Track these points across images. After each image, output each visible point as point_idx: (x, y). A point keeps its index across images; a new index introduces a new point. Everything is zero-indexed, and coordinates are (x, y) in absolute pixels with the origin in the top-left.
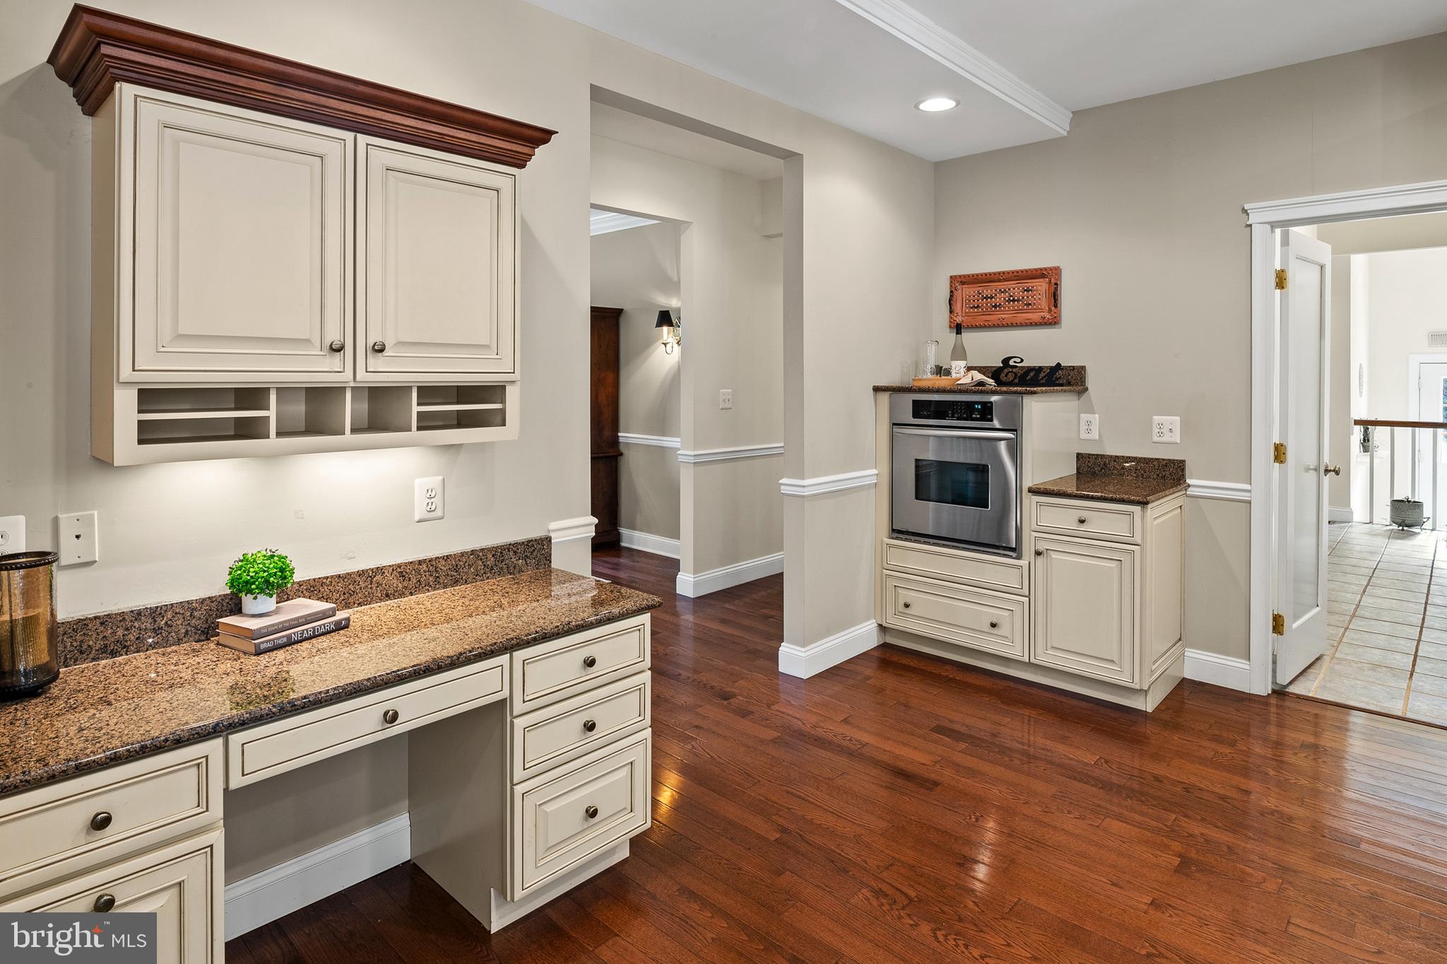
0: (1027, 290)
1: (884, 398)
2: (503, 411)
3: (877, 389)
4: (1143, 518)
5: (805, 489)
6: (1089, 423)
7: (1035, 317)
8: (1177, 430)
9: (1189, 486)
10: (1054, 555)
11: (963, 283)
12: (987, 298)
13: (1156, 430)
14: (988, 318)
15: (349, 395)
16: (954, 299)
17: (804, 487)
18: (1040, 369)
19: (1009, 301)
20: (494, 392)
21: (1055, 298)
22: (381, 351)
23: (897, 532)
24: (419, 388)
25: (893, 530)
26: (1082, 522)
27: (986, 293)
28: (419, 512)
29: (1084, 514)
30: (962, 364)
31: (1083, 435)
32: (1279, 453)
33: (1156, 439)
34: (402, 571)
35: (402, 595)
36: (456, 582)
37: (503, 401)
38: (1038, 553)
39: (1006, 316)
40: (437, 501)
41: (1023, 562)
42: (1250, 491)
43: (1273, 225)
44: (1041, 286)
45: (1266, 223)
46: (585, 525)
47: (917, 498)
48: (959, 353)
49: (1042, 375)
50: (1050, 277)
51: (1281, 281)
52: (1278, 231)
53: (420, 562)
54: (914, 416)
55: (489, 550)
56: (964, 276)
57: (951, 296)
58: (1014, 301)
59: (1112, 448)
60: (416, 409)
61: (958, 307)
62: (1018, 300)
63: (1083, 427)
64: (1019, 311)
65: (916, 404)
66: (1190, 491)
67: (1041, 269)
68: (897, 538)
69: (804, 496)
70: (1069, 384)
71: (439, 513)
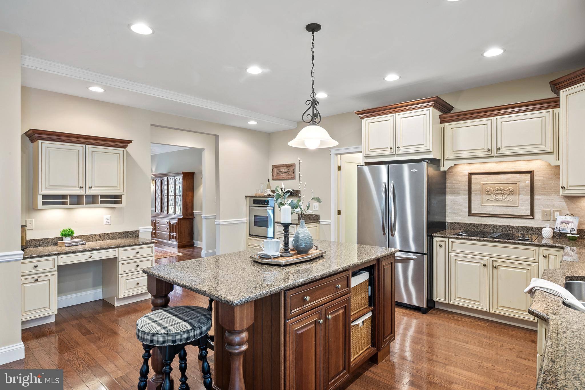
0: (289, 170)
1: (248, 198)
2: (121, 200)
3: (246, 197)
4: (297, 228)
5: (220, 223)
7: (290, 177)
8: (318, 207)
9: (320, 221)
11: (275, 167)
12: (280, 171)
14: (280, 177)
15: (85, 197)
16: (273, 171)
17: (219, 222)
19: (285, 172)
20: (119, 196)
21: (294, 172)
22: (91, 188)
23: (251, 235)
24: (101, 195)
25: (250, 235)
27: (280, 170)
28: (105, 223)
30: (269, 189)
32: (339, 213)
33: (314, 209)
34: (100, 235)
35: (100, 240)
36: (114, 239)
37: (121, 199)
39: (284, 177)
40: (109, 221)
42: (331, 222)
43: (337, 155)
44: (291, 168)
45: (334, 154)
46: (150, 228)
47: (254, 226)
48: (269, 187)
50: (292, 166)
51: (339, 168)
52: (339, 156)
53: (105, 234)
54: (254, 204)
55: (122, 232)
56: (275, 165)
57: (272, 171)
58: (286, 172)
60: (100, 200)
61: (274, 174)
62: (287, 172)
64: (287, 175)
65: (254, 200)
66: (321, 223)
67: (291, 164)
68: (250, 237)
69: (220, 225)
70: (297, 195)
71: (110, 223)
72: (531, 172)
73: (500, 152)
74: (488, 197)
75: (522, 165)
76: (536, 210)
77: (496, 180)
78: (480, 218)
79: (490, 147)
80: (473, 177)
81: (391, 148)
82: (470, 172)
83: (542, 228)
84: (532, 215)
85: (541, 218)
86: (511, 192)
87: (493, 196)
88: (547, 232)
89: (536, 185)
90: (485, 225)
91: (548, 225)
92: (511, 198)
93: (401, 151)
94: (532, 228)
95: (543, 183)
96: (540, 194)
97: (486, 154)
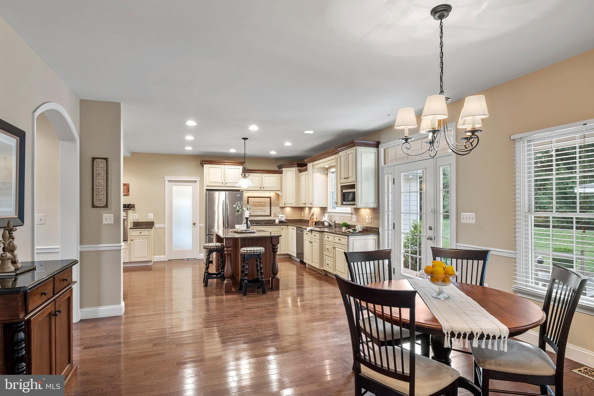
4: (151, 231)
6: (135, 216)
8: (153, 216)
10: (135, 240)
13: (149, 216)
18: (126, 205)
21: (128, 190)
26: (141, 233)
29: (141, 232)
31: (134, 218)
33: (149, 218)
38: (132, 240)
41: (128, 243)
42: (165, 226)
44: (125, 187)
45: (167, 180)
49: (127, 206)
50: (127, 185)
59: (141, 220)
63: (134, 216)
66: (156, 227)
70: (131, 208)
72: (270, 197)
73: (264, 189)
74: (255, 208)
75: (267, 194)
76: (272, 213)
77: (258, 200)
78: (252, 217)
79: (260, 186)
80: (249, 198)
81: (222, 183)
82: (248, 196)
83: (275, 220)
84: (270, 215)
85: (273, 216)
86: (264, 206)
87: (257, 207)
88: (277, 221)
89: (272, 202)
90: (254, 220)
91: (277, 218)
92: (263, 208)
93: (227, 185)
94: (271, 220)
95: (274, 202)
96: (273, 206)
97: (259, 189)
